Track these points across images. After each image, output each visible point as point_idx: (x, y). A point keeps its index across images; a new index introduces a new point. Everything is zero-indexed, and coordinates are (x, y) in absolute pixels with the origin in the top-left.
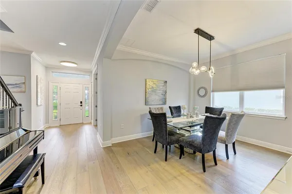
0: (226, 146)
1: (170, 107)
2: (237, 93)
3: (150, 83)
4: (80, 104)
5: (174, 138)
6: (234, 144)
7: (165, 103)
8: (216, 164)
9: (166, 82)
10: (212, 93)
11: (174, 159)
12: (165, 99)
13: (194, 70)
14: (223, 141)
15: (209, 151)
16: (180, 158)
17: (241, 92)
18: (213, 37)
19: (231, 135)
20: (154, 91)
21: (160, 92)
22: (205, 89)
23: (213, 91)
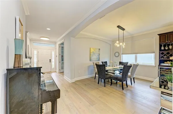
0: (131, 79)
1: (102, 62)
2: (134, 55)
3: (92, 50)
4: (50, 61)
5: (108, 76)
6: (134, 78)
7: (99, 60)
8: (127, 87)
9: (100, 49)
10: (122, 55)
11: (108, 86)
12: (99, 58)
13: (117, 44)
14: (130, 77)
15: (125, 81)
16: (111, 85)
17: (136, 54)
18: (124, 29)
19: (133, 74)
20: (94, 53)
21: (97, 55)
22: (119, 53)
23: (122, 54)
